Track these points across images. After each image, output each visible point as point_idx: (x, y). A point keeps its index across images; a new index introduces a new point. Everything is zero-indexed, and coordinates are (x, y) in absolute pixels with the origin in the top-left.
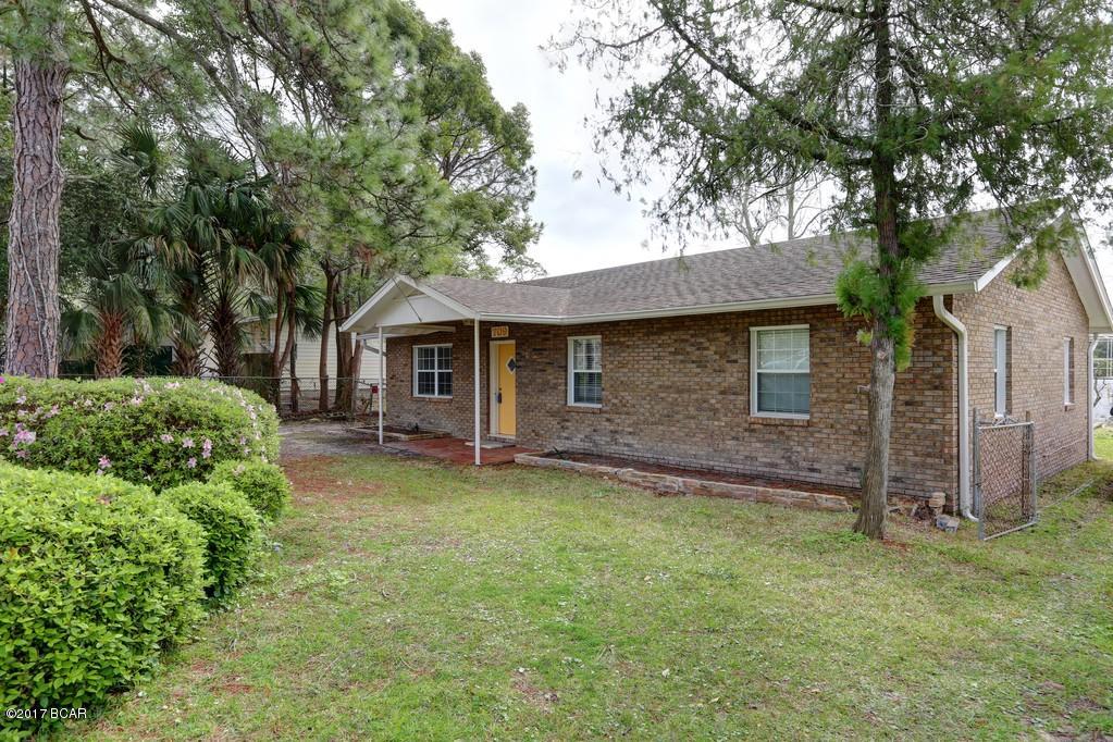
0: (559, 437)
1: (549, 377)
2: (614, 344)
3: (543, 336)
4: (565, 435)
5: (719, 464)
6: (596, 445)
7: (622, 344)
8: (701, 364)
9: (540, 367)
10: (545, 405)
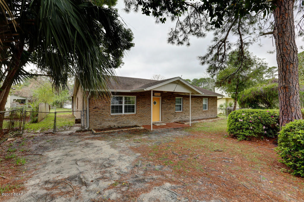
0: (174, 119)
1: (172, 106)
2: (186, 99)
3: (170, 96)
4: (175, 118)
5: (200, 118)
6: (182, 119)
7: (187, 99)
8: (198, 103)
9: (169, 104)
10: (171, 112)
